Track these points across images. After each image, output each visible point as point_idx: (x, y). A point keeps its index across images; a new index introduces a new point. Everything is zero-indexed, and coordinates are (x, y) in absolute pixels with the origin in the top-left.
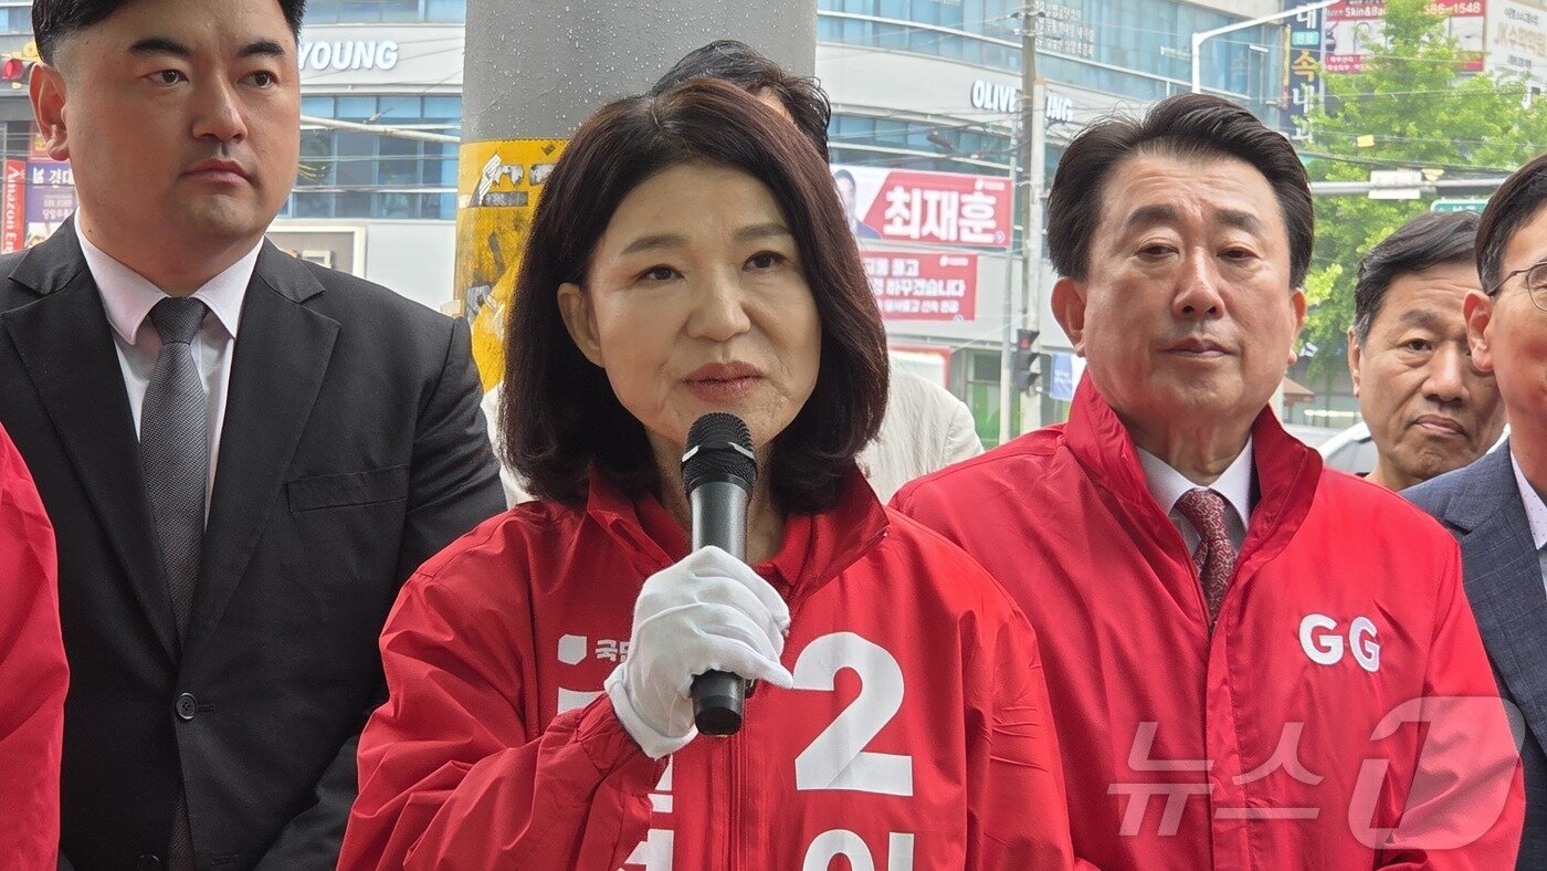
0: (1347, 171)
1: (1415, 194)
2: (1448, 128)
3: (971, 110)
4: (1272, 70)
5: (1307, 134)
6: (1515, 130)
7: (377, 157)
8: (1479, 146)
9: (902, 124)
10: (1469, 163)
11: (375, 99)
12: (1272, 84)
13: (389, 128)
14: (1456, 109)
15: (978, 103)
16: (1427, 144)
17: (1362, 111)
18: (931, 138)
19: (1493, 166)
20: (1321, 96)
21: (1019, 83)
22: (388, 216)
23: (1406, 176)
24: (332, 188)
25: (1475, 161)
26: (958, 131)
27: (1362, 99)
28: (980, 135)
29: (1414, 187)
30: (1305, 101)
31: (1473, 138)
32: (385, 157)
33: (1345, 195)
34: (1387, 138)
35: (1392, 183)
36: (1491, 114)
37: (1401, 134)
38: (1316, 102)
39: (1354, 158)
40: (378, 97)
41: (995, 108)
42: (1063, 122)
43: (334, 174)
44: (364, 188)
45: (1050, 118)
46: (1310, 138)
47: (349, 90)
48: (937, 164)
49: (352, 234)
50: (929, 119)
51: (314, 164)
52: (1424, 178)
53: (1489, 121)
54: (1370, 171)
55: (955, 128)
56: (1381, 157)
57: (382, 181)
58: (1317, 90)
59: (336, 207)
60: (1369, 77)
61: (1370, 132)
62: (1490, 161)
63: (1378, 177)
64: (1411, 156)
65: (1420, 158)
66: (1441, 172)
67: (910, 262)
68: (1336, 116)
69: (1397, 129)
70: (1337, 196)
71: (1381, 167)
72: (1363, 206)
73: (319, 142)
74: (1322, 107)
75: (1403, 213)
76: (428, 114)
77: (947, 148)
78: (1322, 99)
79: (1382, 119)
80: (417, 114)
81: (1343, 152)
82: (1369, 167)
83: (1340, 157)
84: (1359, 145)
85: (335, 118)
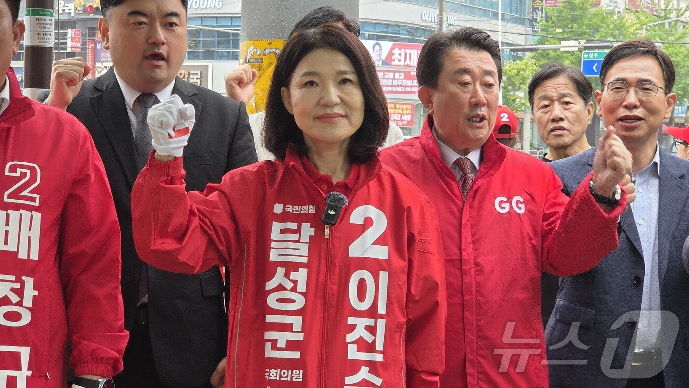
0: (553, 41)
1: (576, 49)
2: (588, 26)
3: (422, 22)
4: (527, 6)
5: (538, 28)
6: (611, 26)
7: (216, 39)
8: (598, 32)
9: (398, 26)
10: (595, 38)
11: (215, 19)
12: (526, 11)
13: (220, 29)
14: (591, 19)
15: (424, 19)
16: (580, 31)
17: (558, 20)
18: (407, 31)
19: (604, 39)
20: (544, 15)
21: (438, 12)
22: (220, 59)
23: (573, 43)
24: (201, 49)
25: (597, 37)
26: (417, 29)
27: (558, 16)
28: (425, 30)
29: (576, 47)
30: (538, 17)
31: (597, 29)
32: (219, 39)
33: (552, 49)
34: (567, 29)
35: (568, 45)
36: (603, 21)
37: (571, 28)
38: (542, 17)
39: (554, 37)
40: (216, 18)
41: (430, 20)
42: (454, 25)
43: (201, 45)
44: (212, 50)
45: (449, 24)
46: (540, 30)
47: (206, 16)
48: (410, 40)
49: (208, 65)
50: (407, 25)
51: (194, 41)
52: (579, 43)
53: (602, 23)
54: (560, 41)
55: (415, 28)
56: (565, 36)
57: (218, 47)
58: (542, 13)
59: (202, 56)
60: (560, 8)
61: (561, 28)
62: (602, 37)
63: (563, 43)
64: (575, 35)
65: (578, 36)
66: (585, 41)
67: (400, 74)
68: (549, 22)
69: (570, 26)
70: (549, 50)
71: (564, 39)
72: (558, 53)
73: (195, 34)
74: (544, 19)
75: (572, 55)
76: (233, 24)
77: (413, 34)
78: (544, 16)
79: (565, 23)
80: (230, 24)
81: (551, 35)
82: (560, 40)
83: (549, 36)
84: (557, 32)
85: (201, 25)
